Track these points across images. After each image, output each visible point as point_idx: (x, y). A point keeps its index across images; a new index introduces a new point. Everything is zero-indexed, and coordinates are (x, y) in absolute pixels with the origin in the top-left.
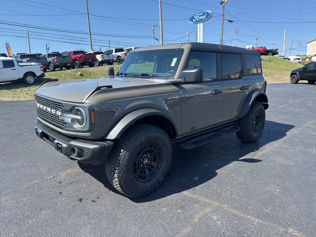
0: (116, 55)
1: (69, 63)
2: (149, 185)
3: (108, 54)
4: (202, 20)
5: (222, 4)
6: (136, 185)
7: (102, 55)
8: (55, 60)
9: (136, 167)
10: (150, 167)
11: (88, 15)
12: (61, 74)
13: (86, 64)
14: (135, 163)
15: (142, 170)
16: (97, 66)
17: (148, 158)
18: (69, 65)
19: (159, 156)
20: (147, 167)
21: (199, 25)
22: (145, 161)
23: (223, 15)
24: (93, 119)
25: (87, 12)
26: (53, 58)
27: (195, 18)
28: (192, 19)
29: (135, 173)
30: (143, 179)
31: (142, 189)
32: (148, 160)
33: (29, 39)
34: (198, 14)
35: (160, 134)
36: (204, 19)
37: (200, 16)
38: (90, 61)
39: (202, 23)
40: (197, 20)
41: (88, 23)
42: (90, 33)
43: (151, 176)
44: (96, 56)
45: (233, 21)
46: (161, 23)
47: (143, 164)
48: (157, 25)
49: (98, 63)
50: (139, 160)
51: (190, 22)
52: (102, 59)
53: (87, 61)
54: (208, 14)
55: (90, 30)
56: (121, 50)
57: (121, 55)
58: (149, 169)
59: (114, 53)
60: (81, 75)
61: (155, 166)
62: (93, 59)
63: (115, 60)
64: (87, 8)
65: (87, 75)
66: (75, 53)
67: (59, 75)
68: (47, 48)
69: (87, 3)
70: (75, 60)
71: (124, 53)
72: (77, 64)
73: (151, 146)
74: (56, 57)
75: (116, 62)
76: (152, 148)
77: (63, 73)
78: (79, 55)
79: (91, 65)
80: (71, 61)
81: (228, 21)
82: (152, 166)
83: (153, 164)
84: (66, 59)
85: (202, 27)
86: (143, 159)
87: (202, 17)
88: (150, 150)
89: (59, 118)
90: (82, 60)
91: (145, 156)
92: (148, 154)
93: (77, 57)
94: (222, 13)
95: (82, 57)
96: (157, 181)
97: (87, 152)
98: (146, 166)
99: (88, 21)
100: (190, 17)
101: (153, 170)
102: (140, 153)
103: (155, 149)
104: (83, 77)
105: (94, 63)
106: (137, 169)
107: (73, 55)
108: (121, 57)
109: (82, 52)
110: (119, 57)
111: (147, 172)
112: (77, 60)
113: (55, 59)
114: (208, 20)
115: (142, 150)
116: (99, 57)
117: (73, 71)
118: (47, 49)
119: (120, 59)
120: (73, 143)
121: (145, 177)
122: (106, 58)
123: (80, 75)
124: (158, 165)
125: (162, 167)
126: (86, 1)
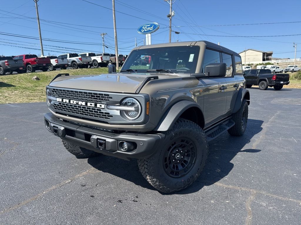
0: (71, 59)
1: (21, 67)
2: (183, 180)
3: (63, 59)
4: (149, 31)
5: (169, 17)
6: (168, 180)
7: (56, 59)
8: (6, 64)
9: (168, 162)
10: (183, 162)
11: (39, 19)
12: (14, 77)
13: (40, 68)
14: (166, 158)
15: (174, 166)
16: (51, 71)
17: (181, 153)
18: (21, 69)
19: (193, 151)
20: (180, 162)
21: (147, 35)
22: (177, 156)
23: (170, 27)
24: (148, 110)
25: (37, 17)
26: (4, 61)
27: (143, 29)
28: (140, 30)
29: (166, 168)
30: (176, 174)
31: (175, 185)
32: (181, 155)
34: (146, 26)
35: (191, 128)
36: (151, 30)
37: (148, 27)
38: (44, 65)
39: (150, 34)
40: (145, 30)
41: (39, 27)
42: (41, 38)
43: (185, 172)
44: (50, 60)
45: (179, 33)
46: (115, 31)
47: (175, 159)
48: (106, 34)
49: (53, 67)
50: (170, 155)
51: (139, 32)
52: (57, 63)
53: (41, 65)
54: (155, 26)
55: (40, 34)
56: (76, 55)
57: (76, 60)
58: (182, 165)
59: (68, 58)
60: (38, 79)
61: (189, 161)
62: (47, 64)
63: (69, 64)
64: (38, 13)
65: (43, 79)
66: (27, 56)
67: (13, 79)
69: (37, 8)
70: (27, 64)
71: (79, 58)
72: (30, 68)
73: (182, 141)
74: (6, 61)
75: (70, 66)
76: (184, 143)
77: (16, 76)
78: (33, 59)
79: (45, 69)
80: (23, 65)
81: (175, 32)
82: (185, 161)
83: (186, 159)
84: (18, 62)
85: (150, 38)
86: (175, 154)
87: (149, 28)
88: (182, 145)
89: (102, 111)
90: (36, 64)
91: (177, 150)
92: (180, 149)
93: (30, 61)
94: (170, 25)
95: (35, 61)
96: (191, 178)
97: (142, 146)
98: (178, 161)
99: (38, 25)
100: (139, 27)
101: (186, 165)
102: (170, 148)
103: (188, 143)
104: (40, 81)
105: (48, 67)
106: (168, 164)
107: (25, 59)
108: (76, 62)
109: (35, 56)
110: (74, 61)
111: (180, 167)
112: (30, 64)
113: (5, 62)
114: (155, 31)
115: (173, 145)
116: (53, 62)
117: (28, 75)
119: (74, 64)
120: (122, 136)
121: (178, 173)
122: (61, 62)
123: (36, 79)
124: (191, 161)
125: (196, 162)
126: (36, 6)
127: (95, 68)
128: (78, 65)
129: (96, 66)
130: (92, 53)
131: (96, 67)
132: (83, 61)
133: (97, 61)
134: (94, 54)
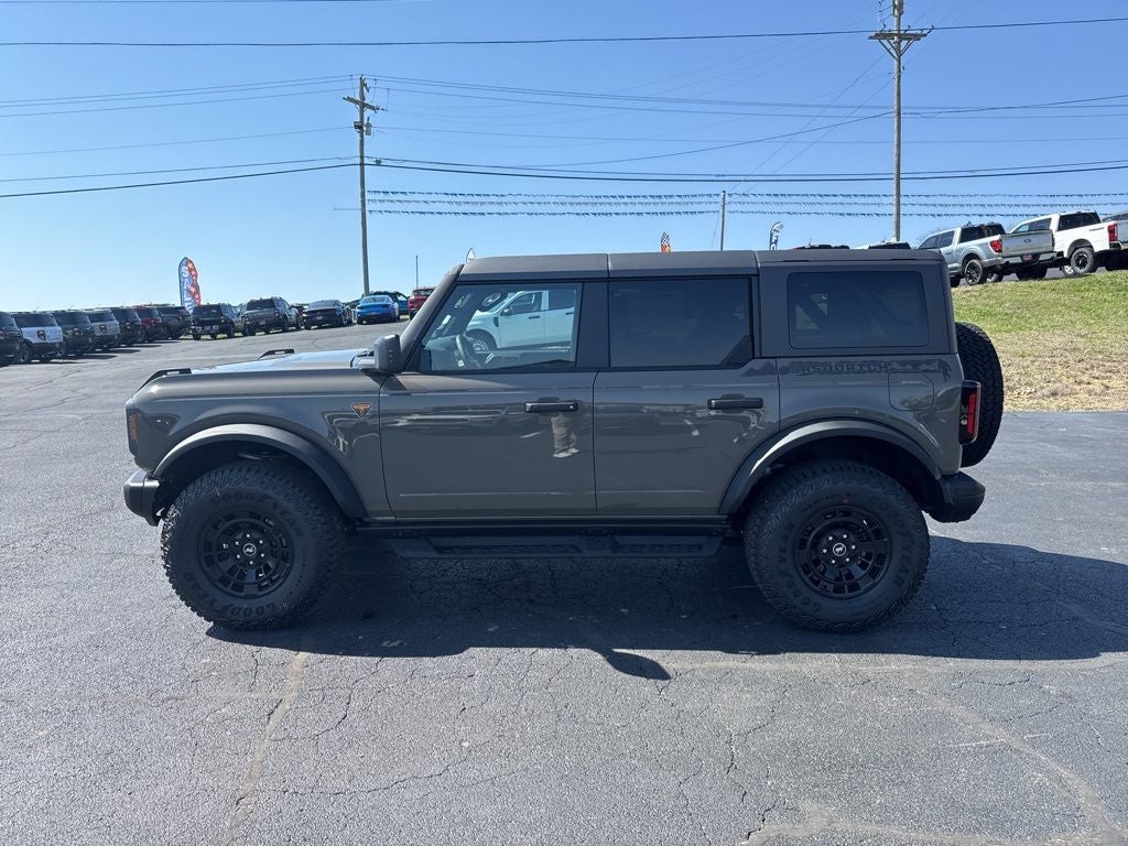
0: (964, 249)
2: (245, 606)
6: (205, 592)
17: (258, 545)
20: (255, 564)
22: (246, 549)
30: (235, 588)
32: (258, 550)
33: (723, 216)
47: (242, 555)
57: (979, 251)
58: (259, 572)
59: (953, 246)
64: (899, 94)
68: (774, 238)
69: (899, 77)
71: (992, 243)
76: (259, 522)
83: (269, 562)
88: (252, 524)
91: (248, 536)
96: (268, 607)
98: (251, 562)
102: (220, 523)
106: (215, 559)
108: (980, 260)
110: (972, 256)
111: (251, 577)
115: (228, 519)
118: (771, 243)
119: (973, 267)
121: (242, 587)
125: (290, 576)
126: (896, 71)
127: (1076, 275)
128: (984, 269)
129: (1083, 265)
130: (1079, 214)
131: (1082, 271)
132: (1005, 253)
133: (1091, 247)
134: (1095, 214)
